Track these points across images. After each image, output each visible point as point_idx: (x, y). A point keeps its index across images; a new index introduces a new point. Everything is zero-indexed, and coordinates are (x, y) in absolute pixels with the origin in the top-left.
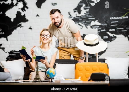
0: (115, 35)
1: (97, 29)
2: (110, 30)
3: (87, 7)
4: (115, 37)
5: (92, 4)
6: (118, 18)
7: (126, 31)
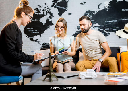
0: (109, 32)
1: (97, 29)
2: (106, 29)
3: (91, 15)
4: (109, 34)
5: (94, 13)
6: (110, 21)
7: (116, 29)
